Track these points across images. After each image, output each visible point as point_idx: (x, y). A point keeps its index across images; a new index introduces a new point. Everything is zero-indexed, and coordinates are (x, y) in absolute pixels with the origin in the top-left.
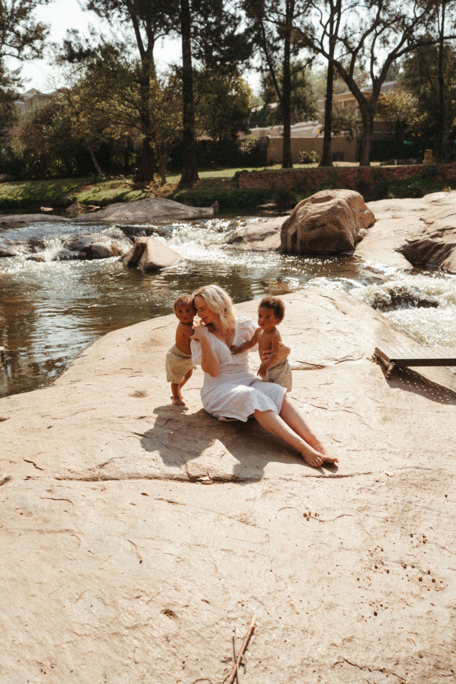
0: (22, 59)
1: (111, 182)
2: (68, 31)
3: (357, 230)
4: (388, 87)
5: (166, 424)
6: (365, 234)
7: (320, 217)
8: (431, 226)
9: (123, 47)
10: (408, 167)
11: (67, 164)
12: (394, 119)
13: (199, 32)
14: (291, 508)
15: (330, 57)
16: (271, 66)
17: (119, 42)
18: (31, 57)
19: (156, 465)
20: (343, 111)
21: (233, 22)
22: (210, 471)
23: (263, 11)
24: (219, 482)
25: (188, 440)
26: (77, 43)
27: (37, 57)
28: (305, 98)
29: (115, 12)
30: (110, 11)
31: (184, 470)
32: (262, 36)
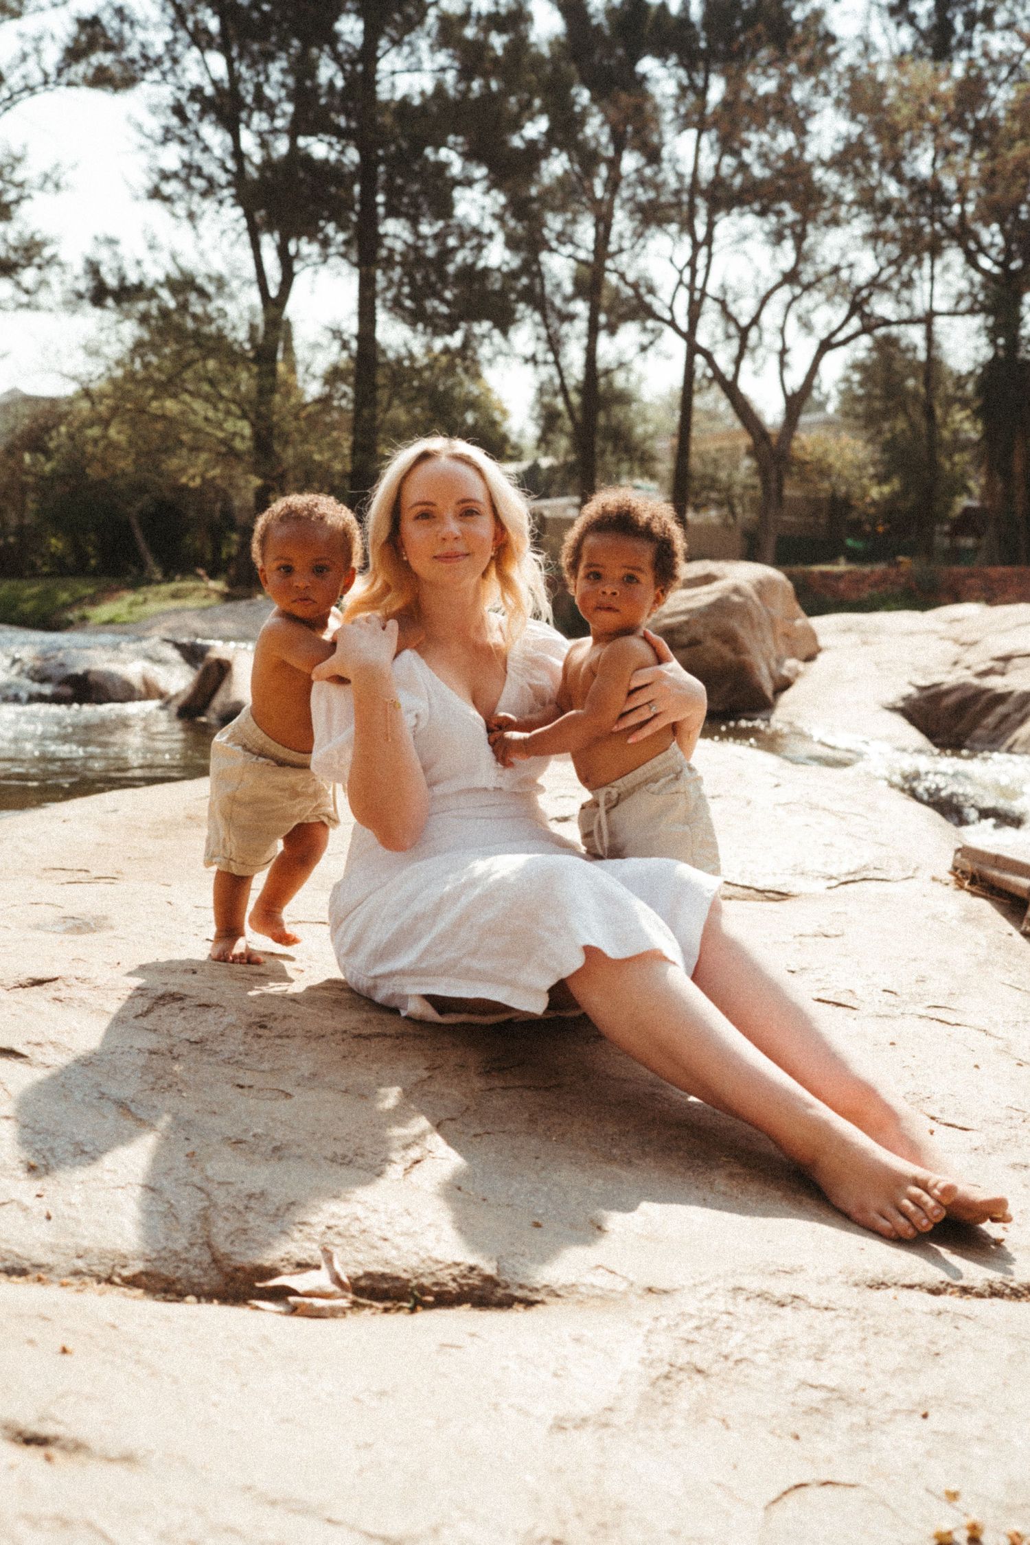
1: (173, 586)
2: (96, 238)
3: (780, 662)
4: (810, 425)
5: (145, 1014)
6: (798, 674)
7: (687, 623)
8: (973, 648)
9: (220, 282)
10: (872, 572)
11: (76, 547)
12: (826, 490)
13: (398, 258)
14: (839, 1489)
15: (689, 336)
16: (556, 354)
17: (214, 274)
18: (12, 305)
19: (39, 1196)
20: (715, 461)
21: (474, 242)
22: (338, 1241)
23: (543, 236)
24: (389, 1305)
25: (241, 1087)
26: (114, 265)
27: (28, 306)
28: (630, 429)
29: (209, 205)
30: (199, 205)
31: (194, 1229)
32: (538, 289)
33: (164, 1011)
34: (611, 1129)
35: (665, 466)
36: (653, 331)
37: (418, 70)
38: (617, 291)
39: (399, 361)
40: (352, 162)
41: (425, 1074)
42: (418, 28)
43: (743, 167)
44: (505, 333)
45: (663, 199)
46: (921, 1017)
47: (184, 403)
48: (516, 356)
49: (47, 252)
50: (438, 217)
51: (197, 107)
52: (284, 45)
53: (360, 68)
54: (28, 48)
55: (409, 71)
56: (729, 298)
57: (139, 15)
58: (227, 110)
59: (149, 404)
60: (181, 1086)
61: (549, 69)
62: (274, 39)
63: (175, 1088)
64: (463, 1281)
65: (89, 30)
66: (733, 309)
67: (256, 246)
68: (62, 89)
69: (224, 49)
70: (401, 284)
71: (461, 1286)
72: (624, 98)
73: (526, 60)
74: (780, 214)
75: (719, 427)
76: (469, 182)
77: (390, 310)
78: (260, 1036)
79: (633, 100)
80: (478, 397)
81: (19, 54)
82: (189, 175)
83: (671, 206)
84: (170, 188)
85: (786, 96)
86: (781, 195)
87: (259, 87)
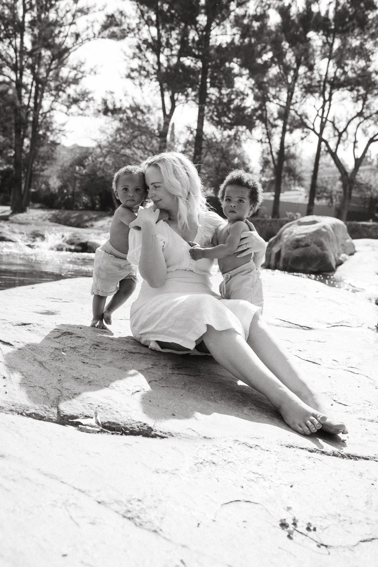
0: (68, 115)
2: (106, 91)
3: (339, 255)
4: (364, 170)
5: (57, 337)
6: (346, 260)
7: (305, 238)
9: (149, 108)
11: (93, 201)
12: (369, 195)
13: (213, 102)
14: (251, 504)
15: (320, 135)
16: (270, 139)
17: (147, 105)
18: (76, 114)
19: (4, 386)
20: (327, 182)
21: (242, 97)
22: (101, 410)
23: (268, 96)
24: (114, 432)
25: (84, 363)
26: (112, 101)
27: (82, 115)
28: (295, 168)
29: (147, 81)
30: (144, 81)
31: (54, 402)
32: (264, 115)
33: (64, 337)
34: (212, 390)
35: (308, 182)
36: (306, 132)
37: (226, 34)
38: (294, 117)
39: (211, 139)
40: (199, 67)
41: (151, 366)
42: (227, 19)
43: (345, 73)
44: (251, 131)
45: (313, 84)
46: (345, 370)
47: (134, 151)
48: (255, 139)
49: (90, 96)
50: (228, 87)
51: (145, 46)
52: (178, 25)
53: (204, 33)
54: (89, 25)
55: (222, 35)
56: (336, 122)
57: (128, 13)
58: (156, 47)
59: (120, 151)
60: (63, 360)
61: (274, 35)
62: (175, 22)
63: (61, 360)
64: (141, 428)
65: (110, 19)
66: (337, 126)
67: (163, 96)
68: (100, 39)
69: (157, 26)
70: (213, 112)
71: (140, 429)
72: (301, 46)
73: (265, 32)
74: (358, 91)
75: (330, 169)
76: (241, 75)
77: (208, 120)
78: (96, 349)
79: (304, 47)
80: (240, 154)
81: (86, 27)
82: (141, 70)
83: (316, 86)
84: (134, 74)
85: (363, 47)
86: (358, 83)
87: (168, 39)
